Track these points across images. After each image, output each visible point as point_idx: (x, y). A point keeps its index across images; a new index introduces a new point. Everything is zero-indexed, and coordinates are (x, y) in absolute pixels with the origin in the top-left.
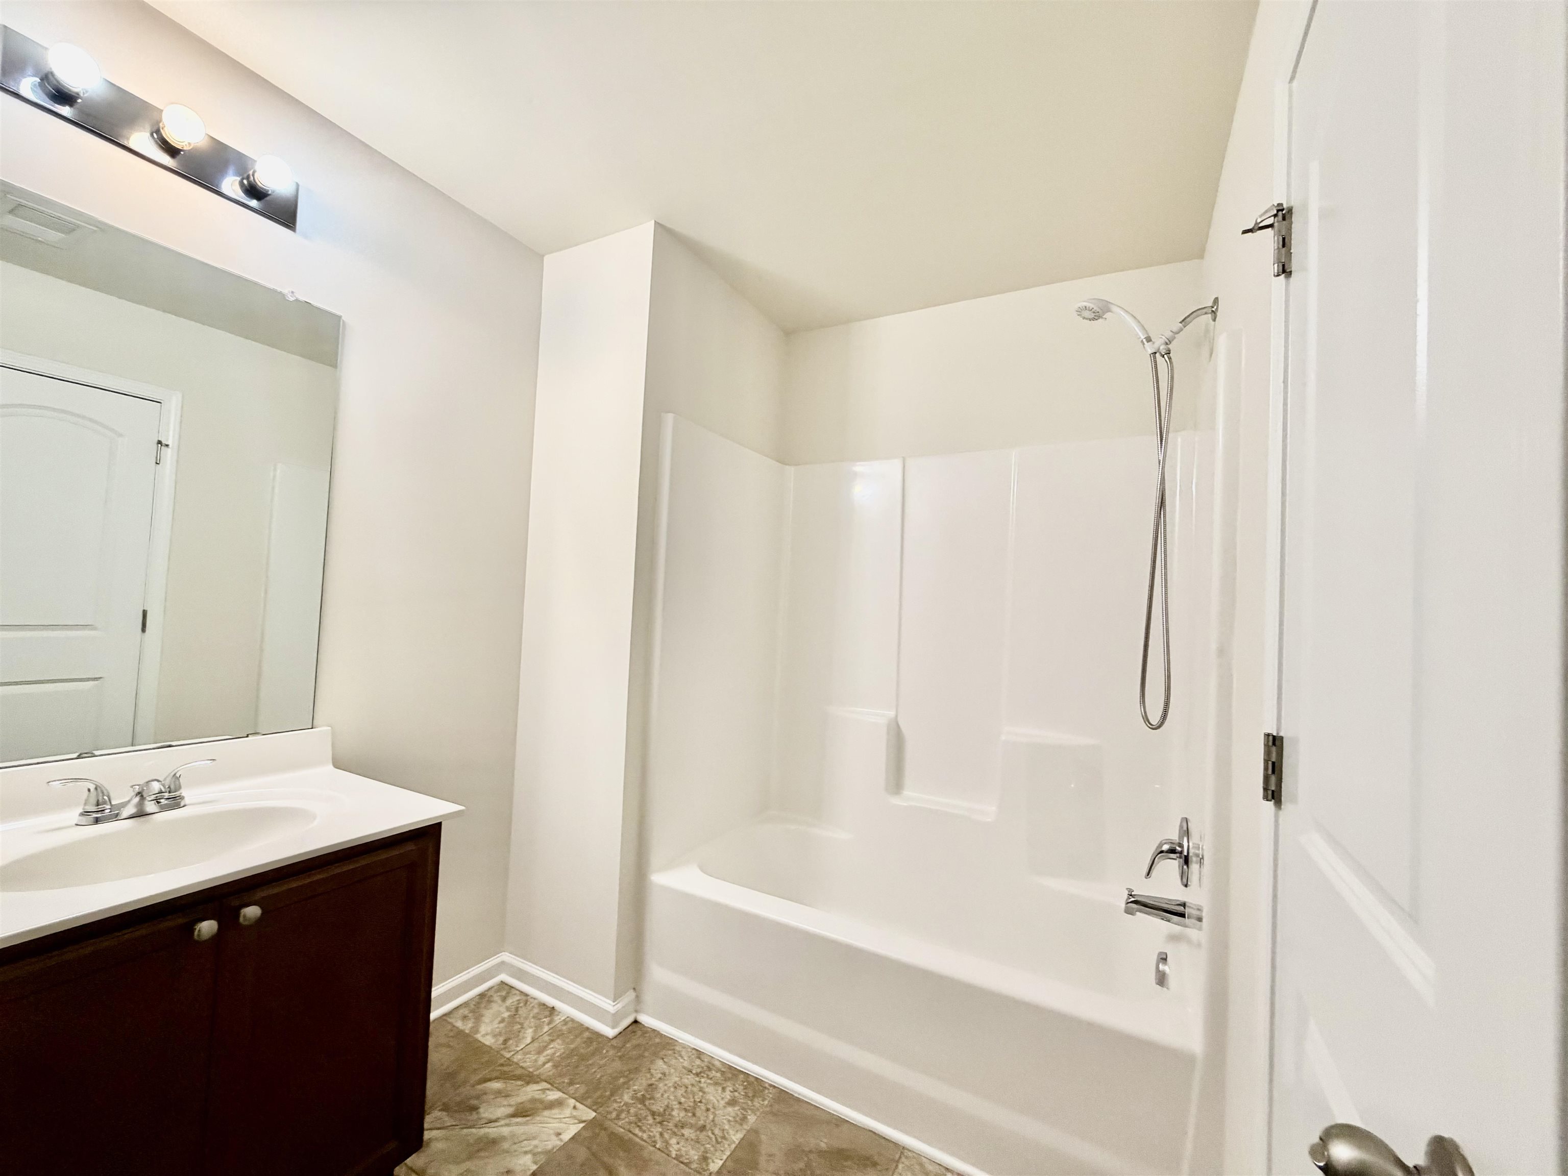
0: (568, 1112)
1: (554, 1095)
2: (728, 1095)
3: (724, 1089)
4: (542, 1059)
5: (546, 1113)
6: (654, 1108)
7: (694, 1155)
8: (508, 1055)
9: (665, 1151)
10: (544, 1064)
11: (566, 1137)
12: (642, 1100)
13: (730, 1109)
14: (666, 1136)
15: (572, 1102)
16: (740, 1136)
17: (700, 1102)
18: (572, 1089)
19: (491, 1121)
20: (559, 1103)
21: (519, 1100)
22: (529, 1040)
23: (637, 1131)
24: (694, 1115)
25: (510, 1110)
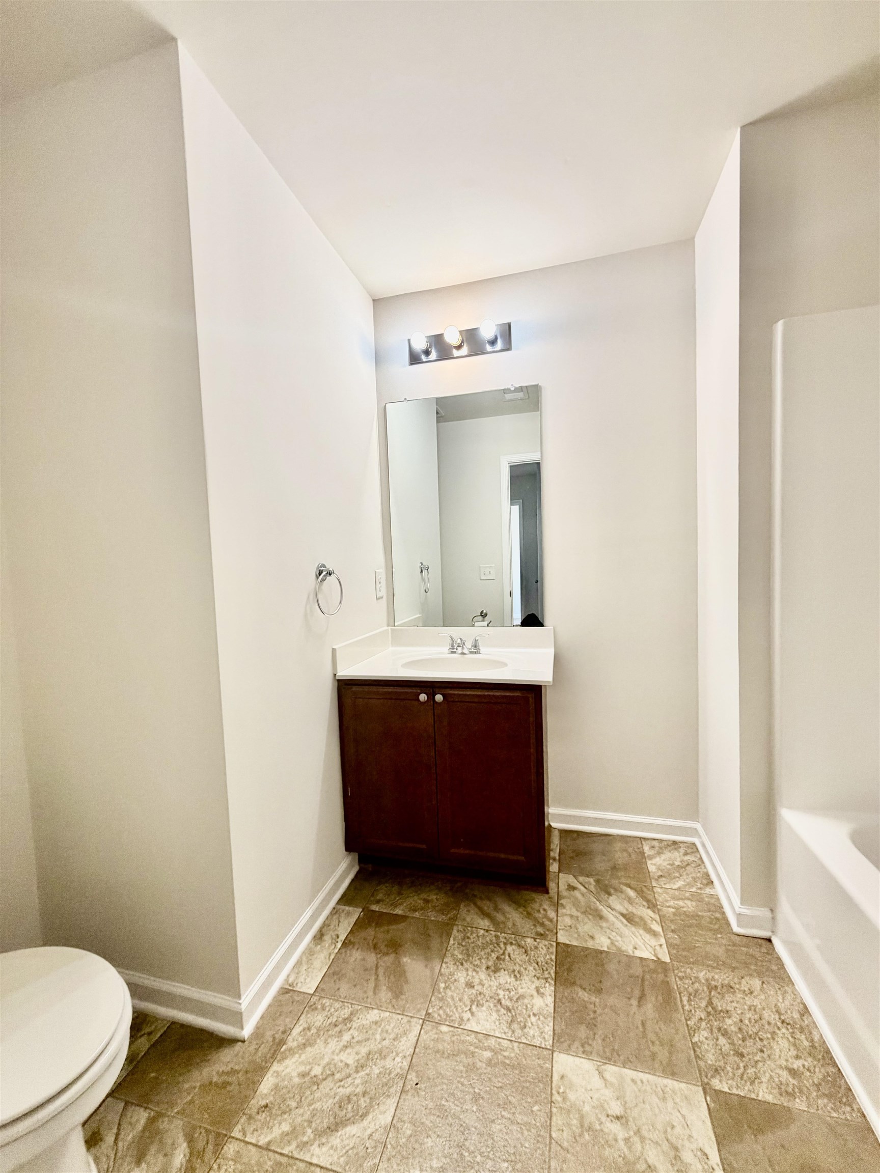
0: (653, 942)
1: (657, 928)
2: (797, 1064)
3: (797, 1057)
4: (671, 903)
5: (642, 932)
6: (715, 1001)
7: (711, 1058)
8: (654, 884)
9: (692, 1031)
10: (669, 907)
11: (638, 954)
12: (711, 988)
13: (785, 1074)
14: (703, 1024)
15: (663, 941)
16: (770, 1098)
17: (761, 1040)
18: (670, 935)
19: (610, 907)
20: (655, 934)
21: (634, 911)
22: (675, 887)
23: (685, 999)
24: (744, 1040)
25: (625, 912)
